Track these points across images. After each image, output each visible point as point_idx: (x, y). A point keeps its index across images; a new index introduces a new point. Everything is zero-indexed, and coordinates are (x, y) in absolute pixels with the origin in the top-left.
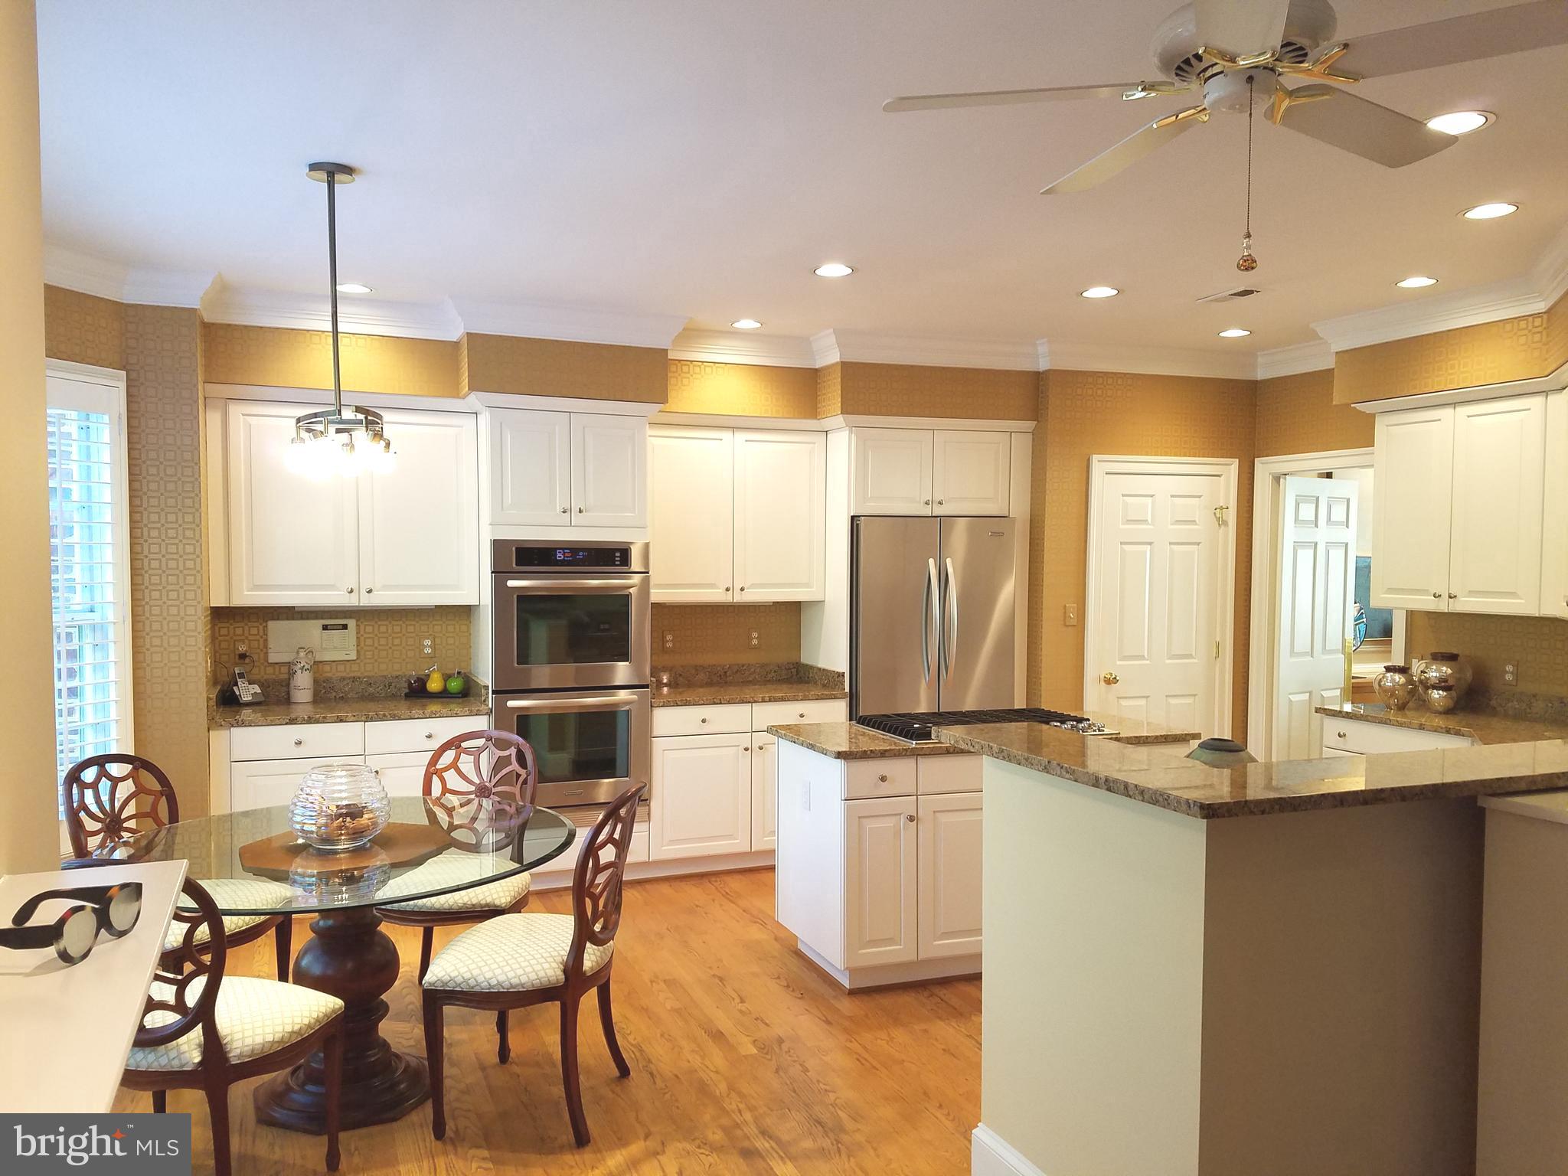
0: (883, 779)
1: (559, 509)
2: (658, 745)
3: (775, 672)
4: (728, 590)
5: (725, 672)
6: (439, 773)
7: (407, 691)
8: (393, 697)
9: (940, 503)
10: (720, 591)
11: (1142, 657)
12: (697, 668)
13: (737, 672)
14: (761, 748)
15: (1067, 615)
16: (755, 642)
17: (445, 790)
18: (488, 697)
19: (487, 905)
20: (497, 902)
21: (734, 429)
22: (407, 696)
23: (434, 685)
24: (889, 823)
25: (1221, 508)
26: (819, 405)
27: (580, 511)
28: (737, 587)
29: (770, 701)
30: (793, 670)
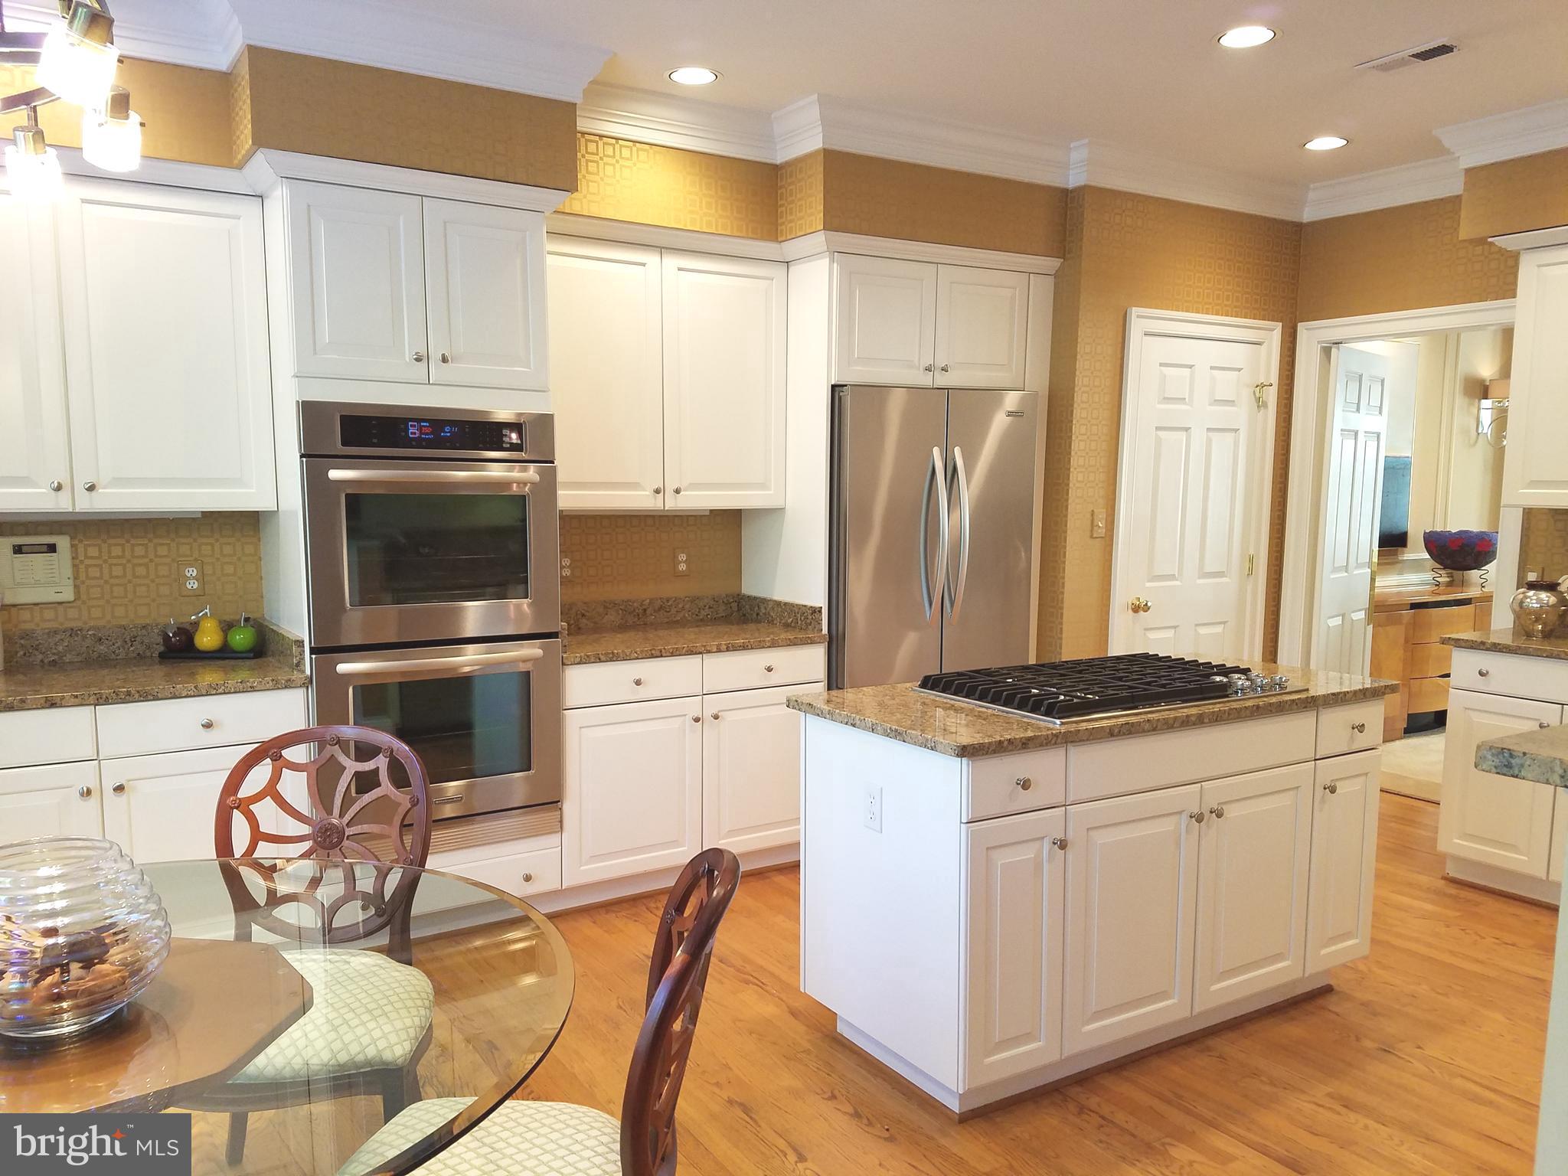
0: (1026, 785)
1: (408, 356)
2: (573, 721)
3: (710, 608)
4: (657, 491)
5: (644, 609)
6: (245, 806)
7: (162, 649)
8: (140, 659)
9: (945, 369)
10: (647, 493)
11: (1173, 577)
12: (608, 605)
13: (659, 609)
14: (716, 717)
15: (1095, 524)
16: (683, 567)
17: (258, 836)
18: (303, 659)
19: (368, 1063)
20: (388, 1056)
21: (661, 249)
22: (163, 657)
23: (208, 638)
24: (1027, 853)
25: (1263, 386)
26: (780, 221)
27: (444, 360)
28: (670, 488)
29: (728, 650)
30: (733, 604)
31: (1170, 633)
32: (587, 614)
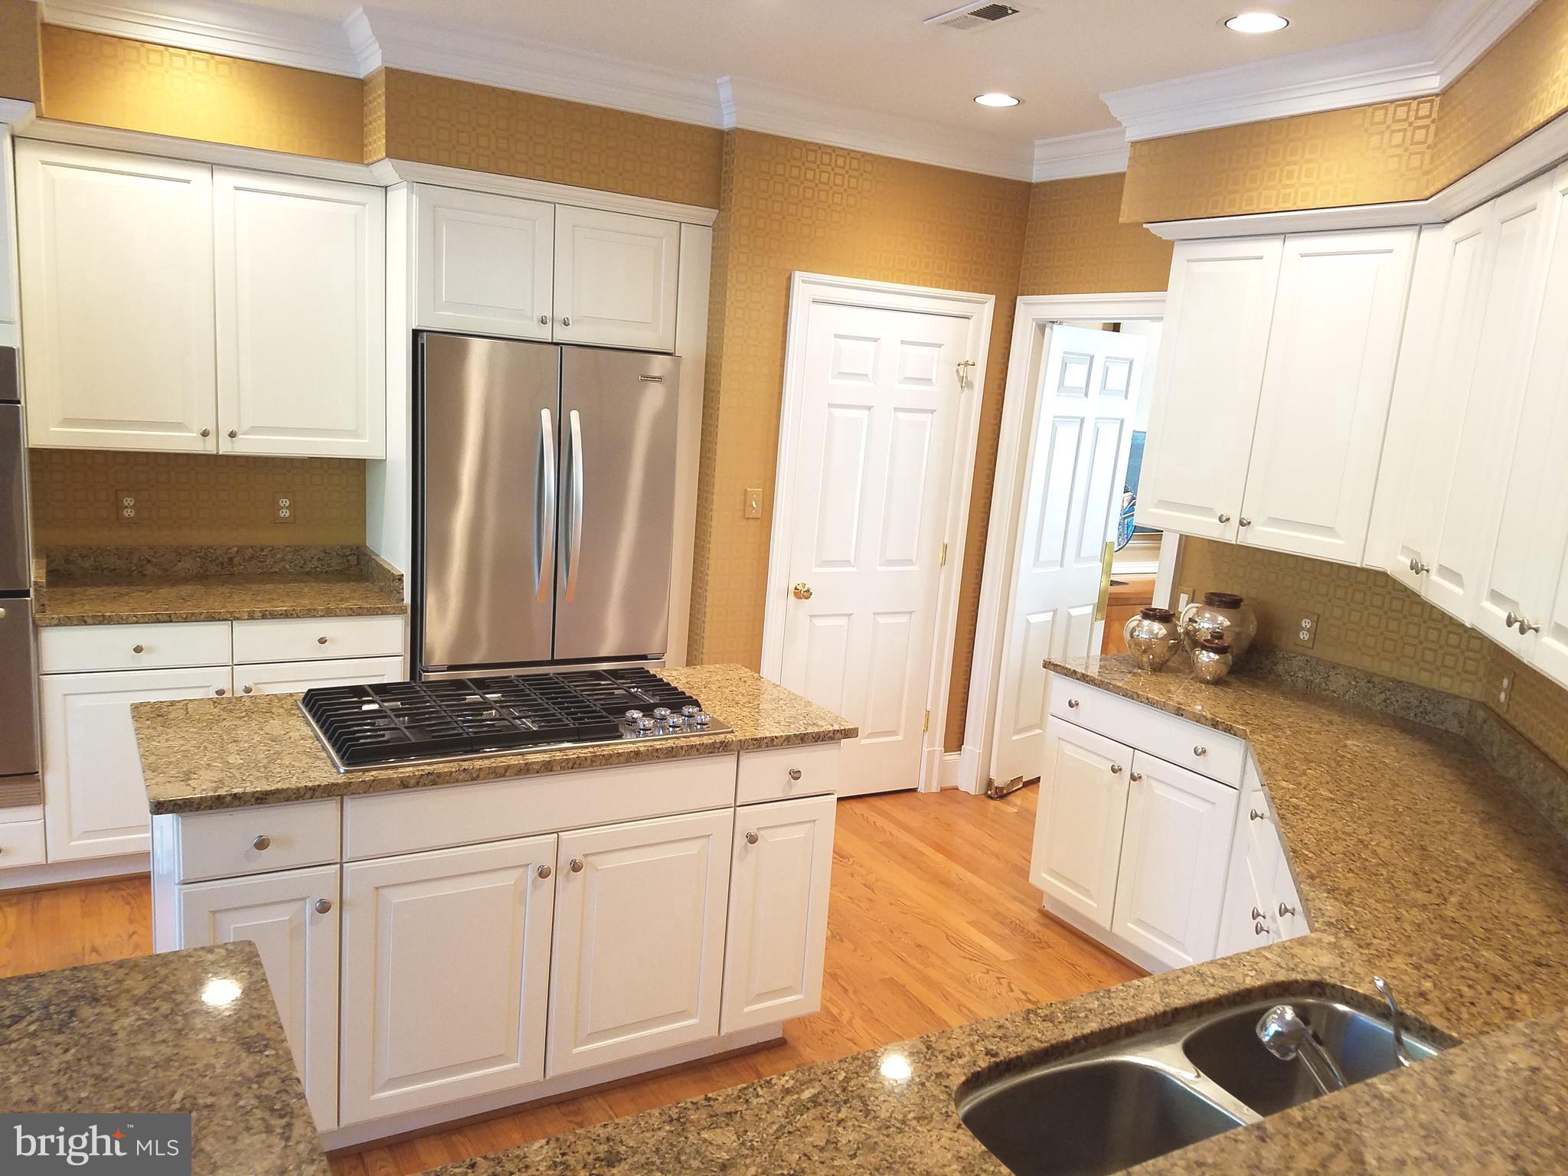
0: (263, 842)
3: (316, 560)
4: (205, 434)
5: (231, 559)
9: (566, 323)
10: (195, 435)
11: (847, 563)
12: (180, 552)
13: (251, 559)
14: (248, 690)
15: (748, 503)
21: (212, 166)
25: (966, 364)
26: (361, 142)
28: (223, 433)
29: (264, 617)
30: (350, 558)
31: (843, 621)
32: (153, 560)
